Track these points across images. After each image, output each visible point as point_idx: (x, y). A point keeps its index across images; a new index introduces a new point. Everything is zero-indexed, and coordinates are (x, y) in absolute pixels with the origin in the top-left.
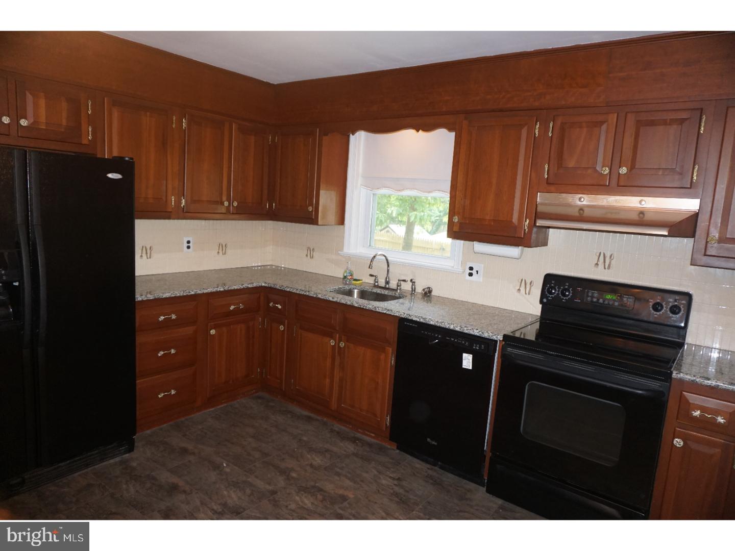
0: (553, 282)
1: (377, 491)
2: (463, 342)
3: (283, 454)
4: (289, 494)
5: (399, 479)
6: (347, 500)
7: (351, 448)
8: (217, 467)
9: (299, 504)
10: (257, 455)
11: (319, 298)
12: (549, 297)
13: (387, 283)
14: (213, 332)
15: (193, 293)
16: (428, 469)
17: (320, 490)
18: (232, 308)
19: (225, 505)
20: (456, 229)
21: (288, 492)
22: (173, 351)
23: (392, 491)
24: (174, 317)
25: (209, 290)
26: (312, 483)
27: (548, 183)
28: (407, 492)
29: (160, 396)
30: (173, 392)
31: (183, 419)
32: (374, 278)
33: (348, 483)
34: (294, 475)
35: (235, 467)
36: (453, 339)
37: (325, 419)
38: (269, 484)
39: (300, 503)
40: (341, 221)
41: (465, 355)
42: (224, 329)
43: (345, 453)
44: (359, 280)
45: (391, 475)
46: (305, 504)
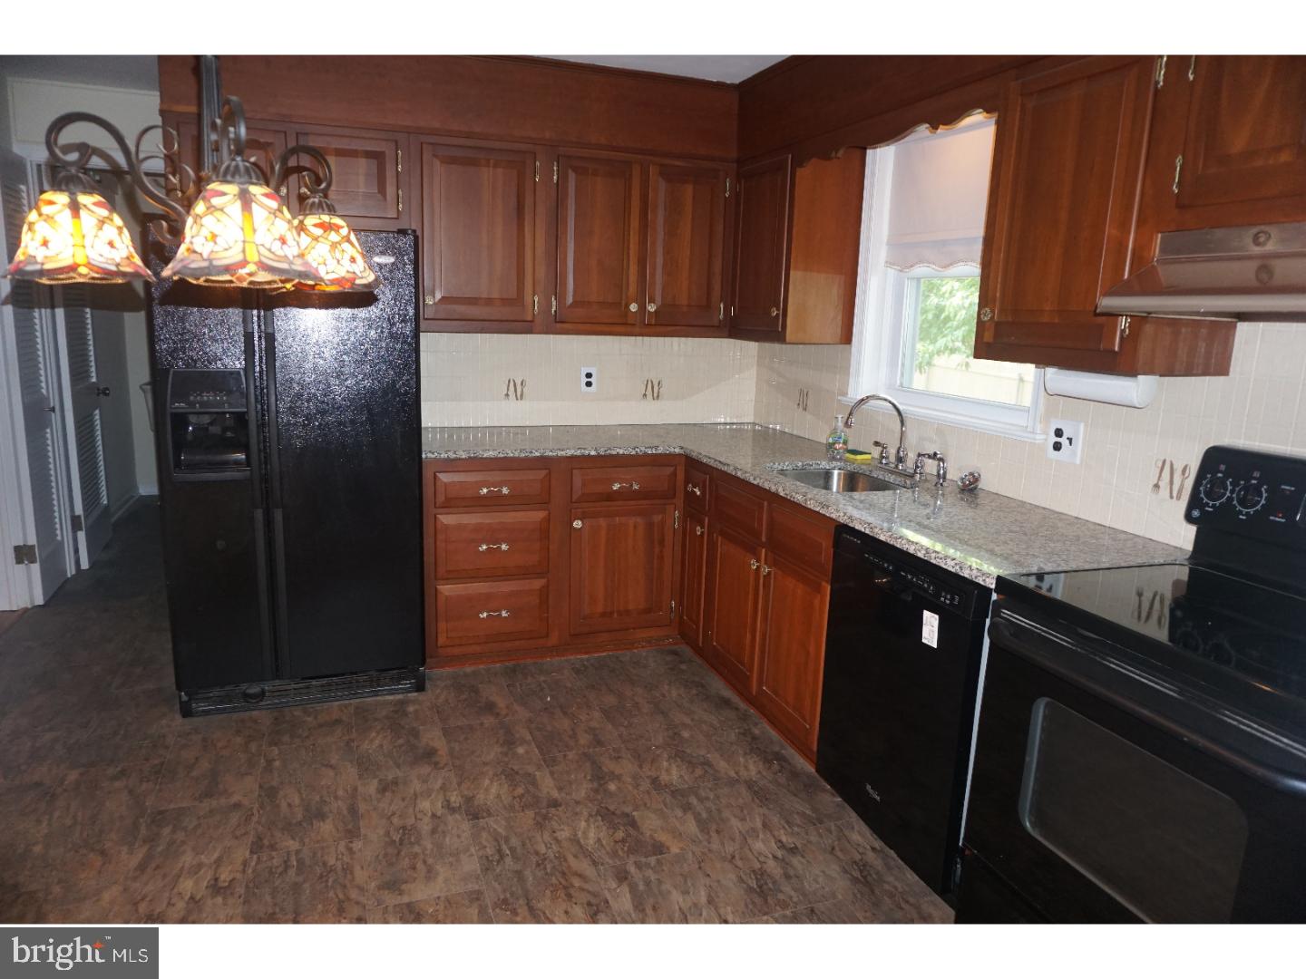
0: (1223, 467)
1: (729, 857)
2: (926, 585)
3: (628, 749)
4: (577, 814)
5: (793, 850)
6: (661, 853)
7: (752, 768)
8: (510, 742)
9: (576, 835)
10: (584, 739)
11: (738, 478)
12: (1207, 504)
13: (900, 460)
14: (577, 524)
15: (537, 454)
16: (873, 849)
17: (633, 824)
18: (616, 487)
19: (469, 800)
20: (988, 337)
21: (578, 810)
22: (504, 547)
23: (757, 866)
24: (505, 491)
25: (569, 453)
26: (628, 809)
27: (1181, 204)
28: (787, 877)
29: (481, 616)
30: (504, 614)
31: (529, 661)
32: (880, 449)
33: (691, 827)
34: (612, 787)
35: (536, 749)
36: (909, 577)
37: (752, 711)
38: (560, 789)
39: (580, 834)
40: (847, 337)
41: (927, 614)
42: (602, 522)
43: (735, 775)
44: (862, 453)
45: (784, 839)
46: (586, 838)
